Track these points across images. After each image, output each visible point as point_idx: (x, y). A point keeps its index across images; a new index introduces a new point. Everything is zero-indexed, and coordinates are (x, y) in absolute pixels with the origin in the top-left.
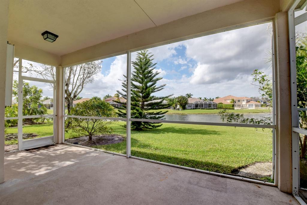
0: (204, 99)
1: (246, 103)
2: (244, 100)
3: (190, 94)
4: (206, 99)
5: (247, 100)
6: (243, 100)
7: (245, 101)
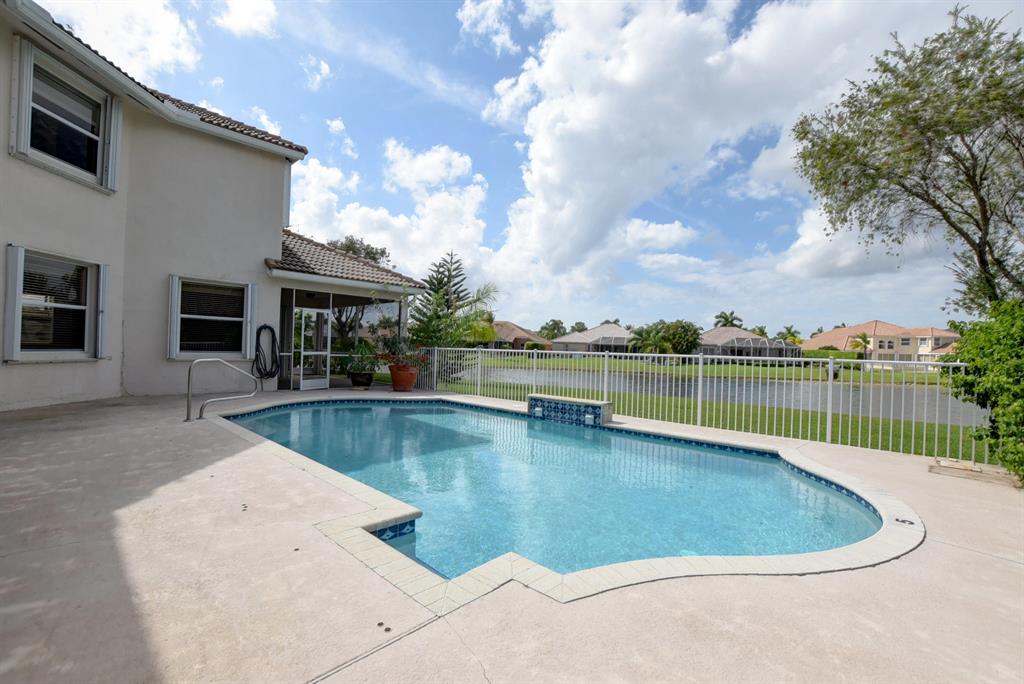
0: (784, 331)
1: (933, 349)
2: (924, 339)
3: (732, 313)
4: (793, 330)
5: (937, 340)
6: (922, 339)
7: (930, 343)
